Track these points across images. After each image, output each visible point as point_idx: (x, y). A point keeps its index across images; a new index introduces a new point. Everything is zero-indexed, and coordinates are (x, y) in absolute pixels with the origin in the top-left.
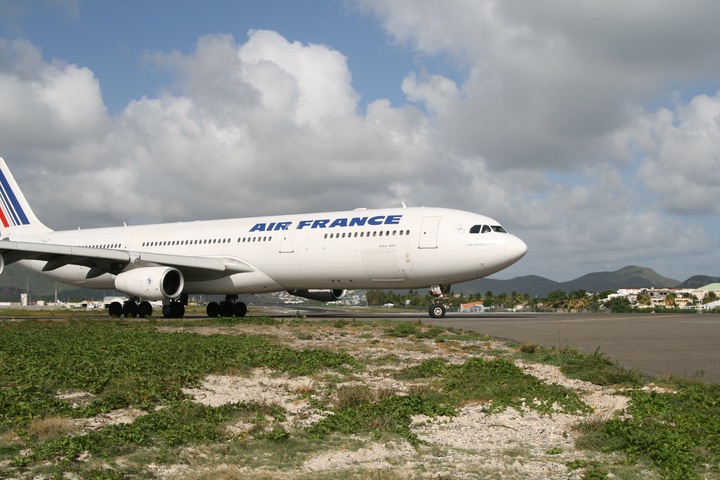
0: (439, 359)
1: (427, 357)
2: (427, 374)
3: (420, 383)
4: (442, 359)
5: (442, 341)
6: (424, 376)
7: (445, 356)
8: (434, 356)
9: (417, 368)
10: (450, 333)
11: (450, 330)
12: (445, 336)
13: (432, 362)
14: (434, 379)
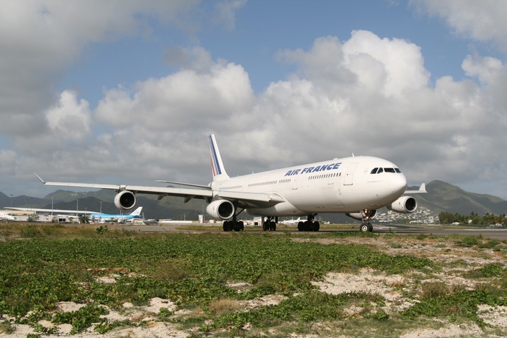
0: (497, 264)
1: (487, 262)
2: (489, 275)
3: (483, 281)
4: (499, 264)
5: (499, 251)
6: (486, 276)
7: (502, 262)
8: (493, 261)
9: (481, 270)
10: (504, 245)
11: (504, 242)
12: (501, 247)
13: (492, 266)
14: (494, 278)
